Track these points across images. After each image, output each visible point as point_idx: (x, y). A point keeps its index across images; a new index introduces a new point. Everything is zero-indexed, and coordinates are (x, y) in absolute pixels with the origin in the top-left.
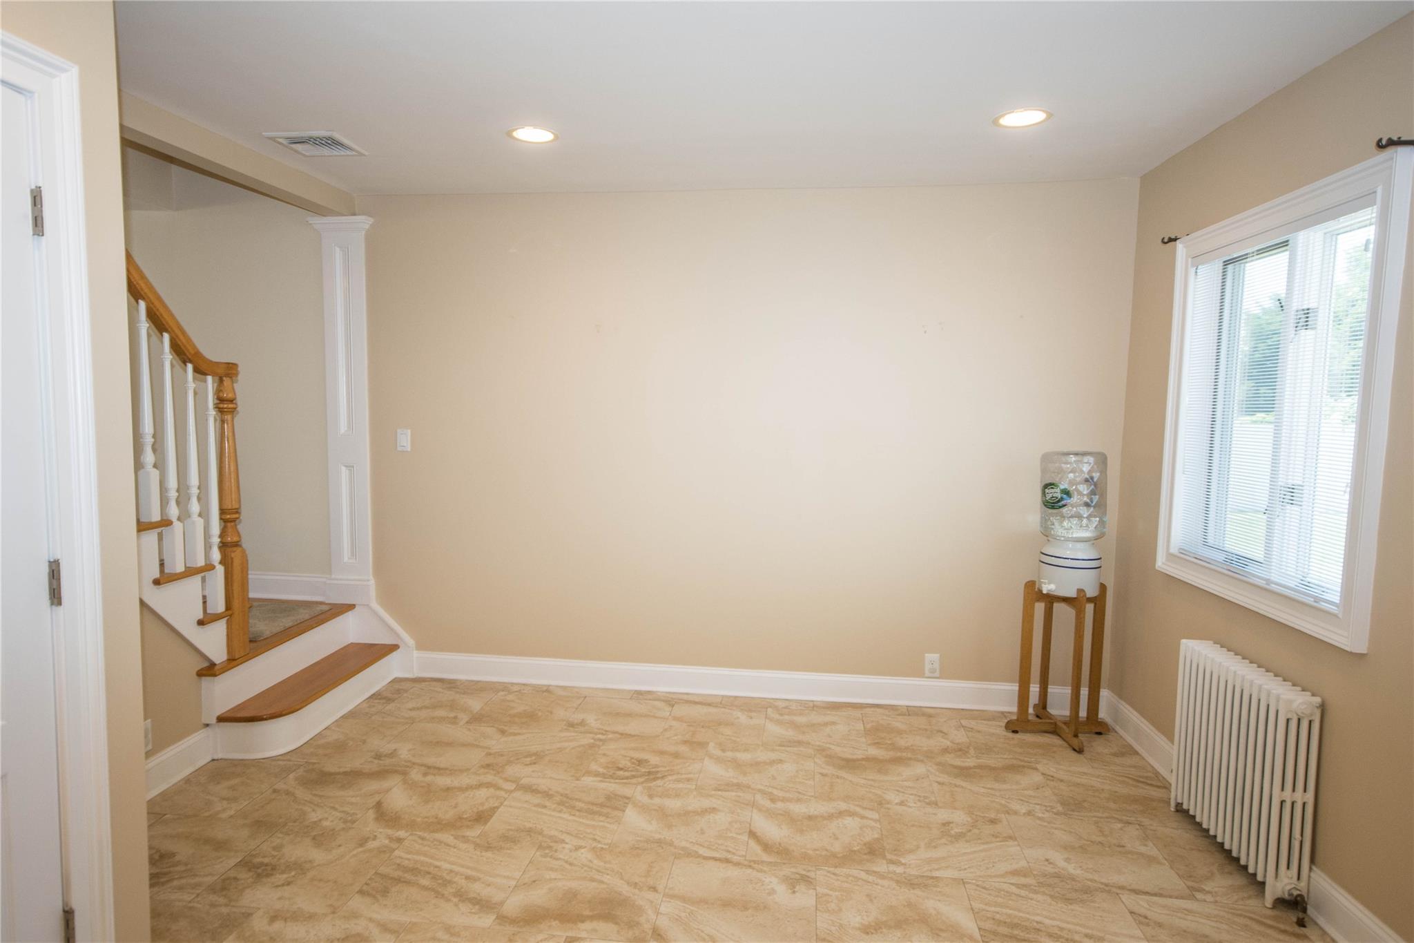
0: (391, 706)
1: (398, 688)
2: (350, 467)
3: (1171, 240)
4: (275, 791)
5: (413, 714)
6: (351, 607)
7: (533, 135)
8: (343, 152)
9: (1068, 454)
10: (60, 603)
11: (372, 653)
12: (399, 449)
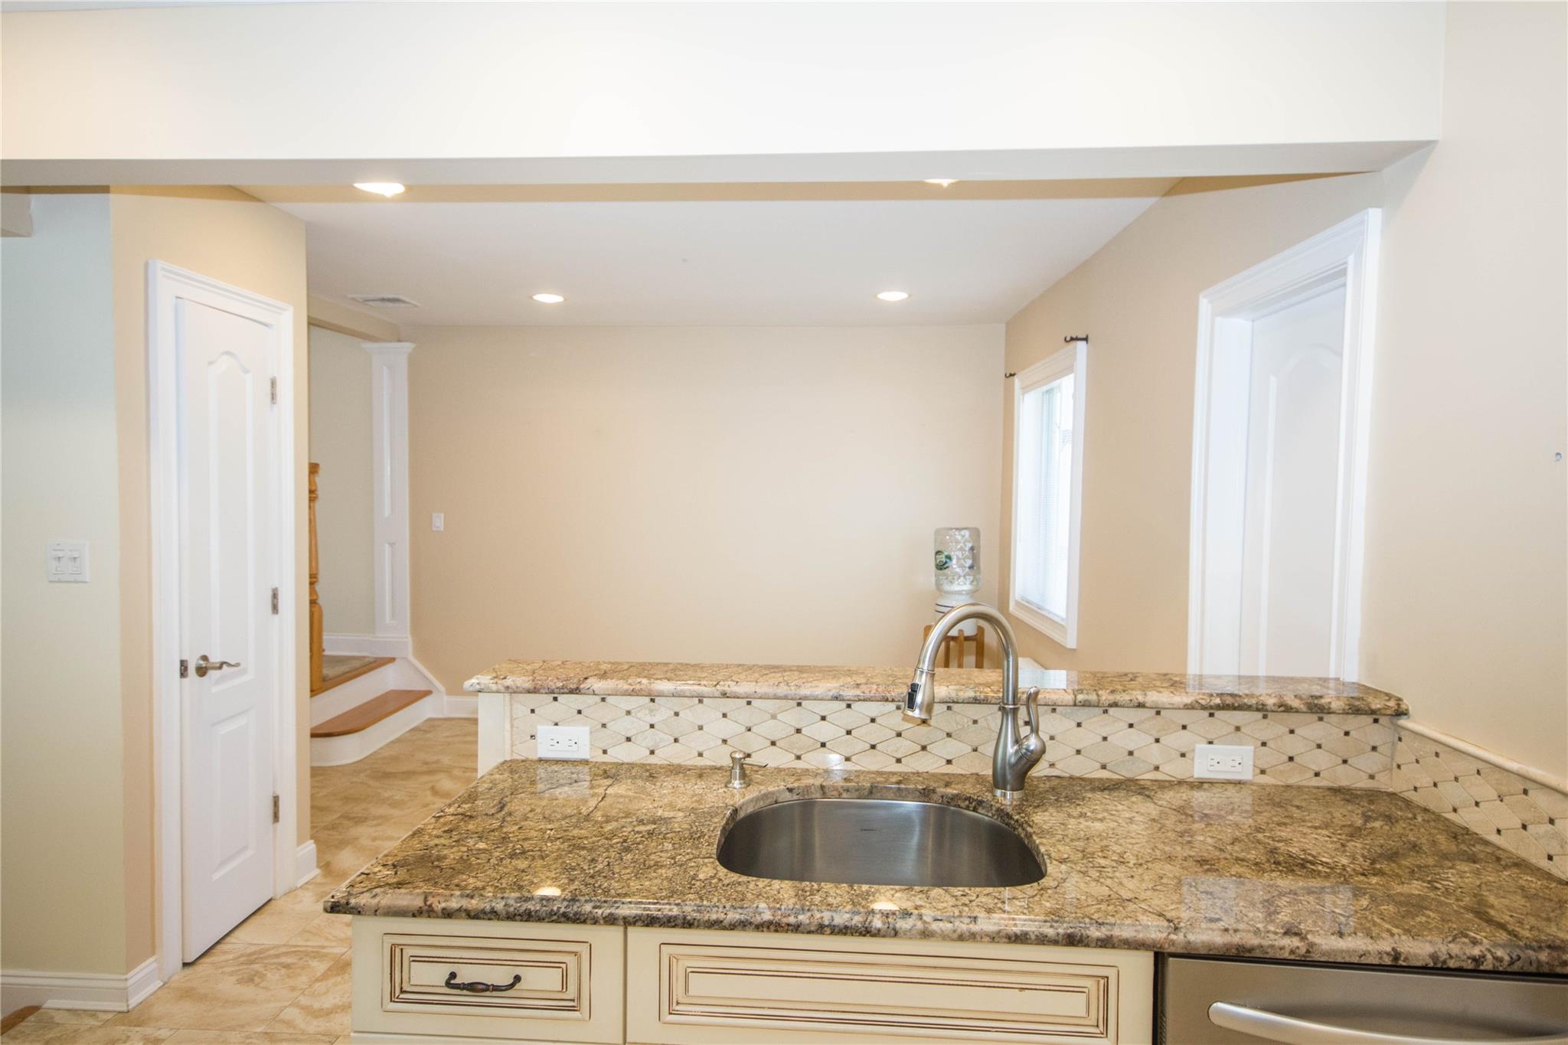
0: (428, 735)
1: (432, 724)
2: (392, 545)
3: (1011, 375)
4: (352, 783)
5: (449, 740)
6: (392, 660)
7: (548, 298)
8: (403, 305)
9: (952, 529)
10: (277, 613)
11: (408, 698)
12: (434, 529)
